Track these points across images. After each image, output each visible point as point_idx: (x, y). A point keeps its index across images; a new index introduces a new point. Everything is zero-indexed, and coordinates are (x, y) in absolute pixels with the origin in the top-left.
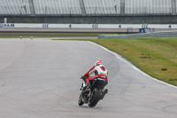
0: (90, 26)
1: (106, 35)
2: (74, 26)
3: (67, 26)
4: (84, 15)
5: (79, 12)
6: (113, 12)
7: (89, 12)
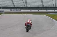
0: (45, 10)
1: (50, 13)
2: (40, 10)
3: (38, 10)
4: (43, 7)
5: (41, 6)
6: (53, 6)
7: (45, 6)
